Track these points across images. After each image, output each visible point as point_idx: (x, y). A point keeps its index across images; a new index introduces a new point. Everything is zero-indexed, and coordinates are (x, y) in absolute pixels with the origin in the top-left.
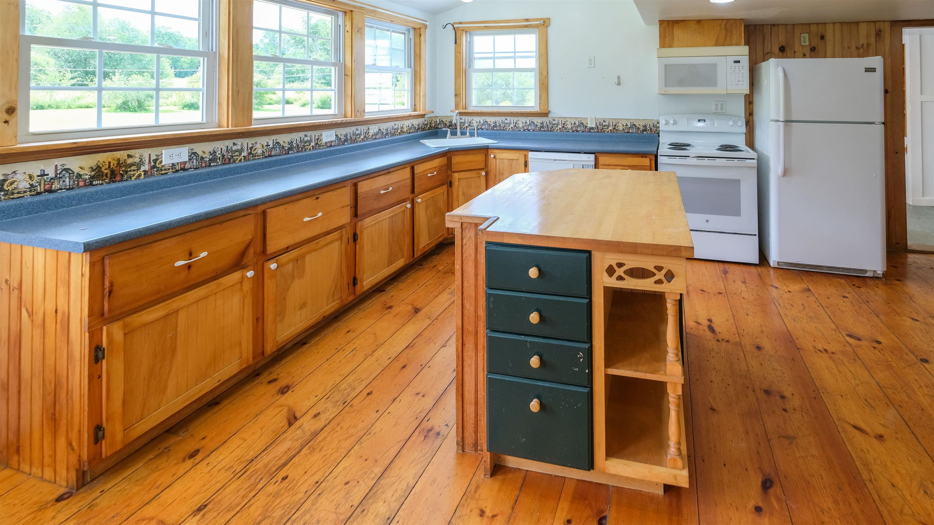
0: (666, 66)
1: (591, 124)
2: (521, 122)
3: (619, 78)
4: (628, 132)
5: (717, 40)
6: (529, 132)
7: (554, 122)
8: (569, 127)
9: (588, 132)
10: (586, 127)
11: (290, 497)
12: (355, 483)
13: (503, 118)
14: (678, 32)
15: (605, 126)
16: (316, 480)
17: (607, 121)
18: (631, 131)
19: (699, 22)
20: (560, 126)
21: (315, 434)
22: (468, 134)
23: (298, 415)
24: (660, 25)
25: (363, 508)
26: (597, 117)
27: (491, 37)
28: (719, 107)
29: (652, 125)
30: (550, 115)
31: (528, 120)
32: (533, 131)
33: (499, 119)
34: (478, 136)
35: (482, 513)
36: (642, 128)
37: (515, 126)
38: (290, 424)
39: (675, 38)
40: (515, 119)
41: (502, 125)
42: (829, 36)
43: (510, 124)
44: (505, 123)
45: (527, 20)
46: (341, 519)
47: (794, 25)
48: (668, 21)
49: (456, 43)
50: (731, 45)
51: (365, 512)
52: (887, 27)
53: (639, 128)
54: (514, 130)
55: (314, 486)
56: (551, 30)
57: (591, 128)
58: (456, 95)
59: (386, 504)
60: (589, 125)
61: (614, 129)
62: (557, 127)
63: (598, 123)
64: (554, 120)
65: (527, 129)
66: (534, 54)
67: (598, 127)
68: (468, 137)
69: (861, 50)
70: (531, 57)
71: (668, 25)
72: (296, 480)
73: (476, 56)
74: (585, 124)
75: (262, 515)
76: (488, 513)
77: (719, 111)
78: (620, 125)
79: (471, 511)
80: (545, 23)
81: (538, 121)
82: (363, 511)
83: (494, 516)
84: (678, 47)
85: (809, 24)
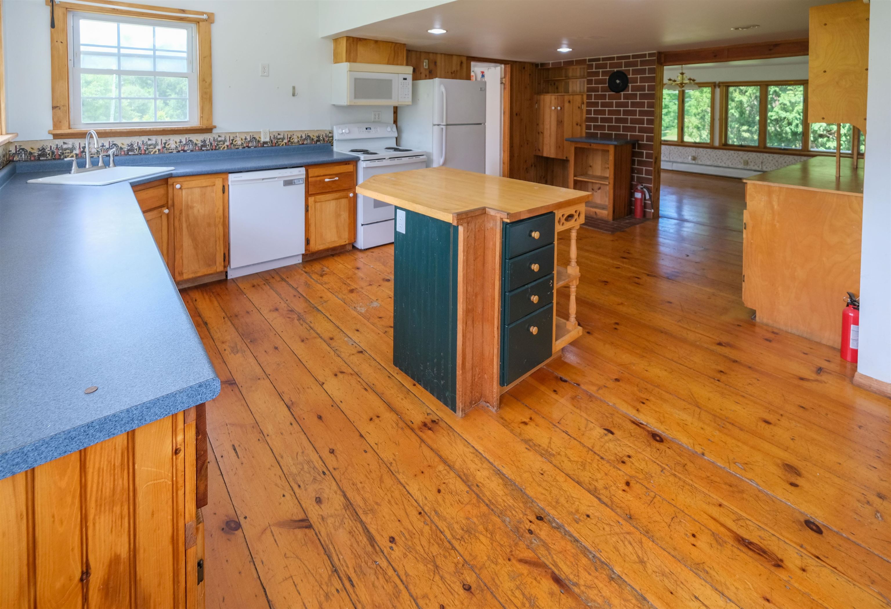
0: (356, 79)
1: (264, 138)
2: (173, 141)
3: (294, 88)
4: (303, 144)
5: (389, 60)
6: (185, 154)
7: (219, 139)
8: (239, 143)
9: (261, 146)
10: (259, 141)
11: (421, 537)
12: (444, 485)
13: (145, 139)
14: (361, 49)
15: (279, 139)
16: (415, 513)
17: (282, 134)
18: (305, 142)
19: (376, 42)
20: (227, 143)
21: (349, 504)
22: (100, 164)
23: (301, 516)
24: (347, 40)
25: (475, 485)
26: (271, 131)
27: (114, 25)
28: (377, 116)
29: (324, 135)
30: (214, 131)
31: (184, 138)
32: (192, 151)
33: (137, 141)
34: (115, 165)
35: (525, 423)
36: (315, 139)
37: (165, 147)
38: (310, 527)
39: (359, 54)
40: (164, 138)
41: (143, 148)
42: (438, 64)
43: (155, 145)
44: (147, 145)
45: (183, 11)
46: (475, 502)
47: (421, 52)
48: (353, 38)
49: (53, 25)
50: (397, 64)
51: (480, 484)
52: (464, 60)
53: (313, 139)
54: (163, 153)
55: (423, 517)
56: (216, 29)
57: (265, 143)
58: (54, 108)
59: (481, 470)
60: (262, 140)
61: (289, 141)
62: (224, 144)
63: (272, 137)
64: (219, 136)
65: (182, 150)
66: (185, 55)
67: (272, 141)
68: (101, 168)
69: (453, 75)
70: (181, 58)
71: (353, 41)
72: (402, 530)
73: (82, 49)
74: (258, 138)
75: (428, 563)
76: (527, 420)
77: (377, 120)
78: (295, 137)
79: (519, 428)
80: (210, 19)
81: (198, 138)
82: (477, 486)
83: (531, 419)
84: (361, 62)
85: (429, 53)
